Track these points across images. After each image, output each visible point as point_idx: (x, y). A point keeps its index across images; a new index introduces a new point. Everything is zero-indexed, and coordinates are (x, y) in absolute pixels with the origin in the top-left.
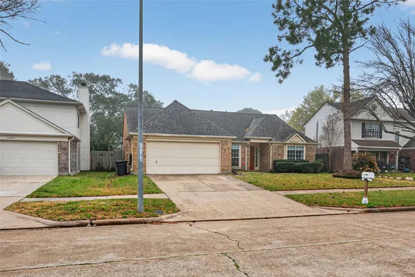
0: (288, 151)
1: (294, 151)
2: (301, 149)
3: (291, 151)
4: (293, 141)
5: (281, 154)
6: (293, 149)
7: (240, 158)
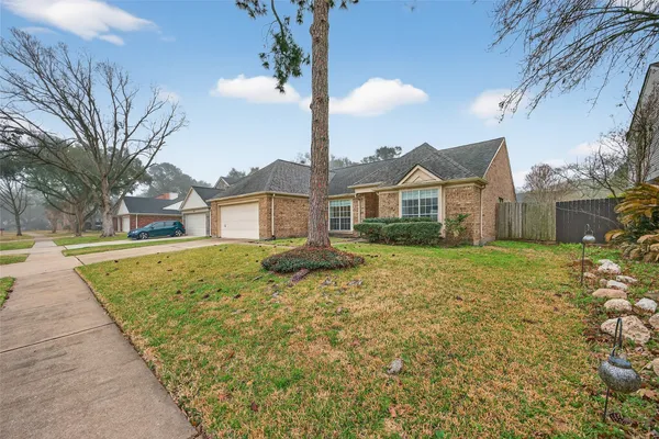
0: (405, 202)
1: (416, 201)
2: (431, 196)
3: (410, 201)
4: (411, 181)
5: (394, 209)
6: (412, 198)
7: (352, 218)
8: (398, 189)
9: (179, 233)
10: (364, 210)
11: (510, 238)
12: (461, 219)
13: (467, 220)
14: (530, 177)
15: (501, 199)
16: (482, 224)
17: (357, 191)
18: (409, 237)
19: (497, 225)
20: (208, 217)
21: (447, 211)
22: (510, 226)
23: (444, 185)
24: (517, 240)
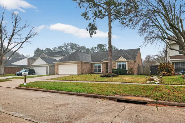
0: (118, 65)
1: (121, 65)
2: (125, 64)
3: (119, 65)
4: (120, 60)
5: (115, 67)
6: (120, 64)
7: (101, 69)
8: (116, 62)
9: (33, 73)
10: (105, 67)
11: (141, 74)
12: (131, 69)
13: (133, 69)
14: (146, 58)
15: (139, 64)
16: (135, 71)
17: (104, 62)
18: (120, 73)
19: (138, 71)
20: (47, 68)
21: (128, 67)
22: (141, 71)
23: (127, 61)
24: (143, 75)
